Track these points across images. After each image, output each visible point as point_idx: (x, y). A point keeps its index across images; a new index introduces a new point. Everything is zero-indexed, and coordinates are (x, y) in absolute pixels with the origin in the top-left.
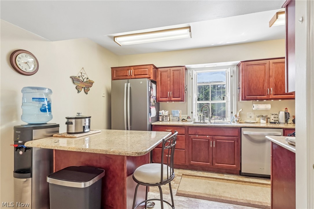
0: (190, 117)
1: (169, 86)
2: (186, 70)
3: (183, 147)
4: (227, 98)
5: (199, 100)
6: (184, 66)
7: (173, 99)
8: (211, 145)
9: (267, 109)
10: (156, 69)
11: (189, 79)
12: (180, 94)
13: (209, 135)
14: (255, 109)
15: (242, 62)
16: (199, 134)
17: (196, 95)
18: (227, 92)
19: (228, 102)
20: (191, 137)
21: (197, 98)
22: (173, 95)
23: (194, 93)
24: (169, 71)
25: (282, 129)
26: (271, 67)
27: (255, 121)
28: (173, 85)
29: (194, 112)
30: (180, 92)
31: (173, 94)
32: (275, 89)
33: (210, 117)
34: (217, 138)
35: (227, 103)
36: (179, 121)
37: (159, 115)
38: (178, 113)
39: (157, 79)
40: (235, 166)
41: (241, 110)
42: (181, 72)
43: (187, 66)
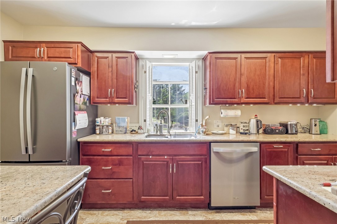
0: (143, 127)
1: (110, 79)
2: (138, 60)
3: (130, 175)
4: (191, 102)
5: (154, 102)
6: (133, 52)
7: (116, 100)
8: (171, 170)
9: (236, 115)
10: (90, 53)
11: (141, 73)
12: (126, 92)
13: (167, 155)
14: (224, 117)
15: (210, 53)
16: (154, 153)
17: (151, 96)
18: (191, 93)
19: (192, 107)
20: (142, 159)
21: (153, 100)
22: (116, 94)
23: (147, 93)
24: (110, 57)
25: (259, 143)
26: (243, 63)
27: (223, 132)
28: (117, 79)
29: (148, 120)
30: (126, 90)
31: (117, 92)
32: (247, 90)
33: (169, 127)
34: (180, 158)
35: (190, 107)
36: (125, 133)
37: (96, 125)
38: (124, 121)
39: (92, 68)
40: (203, 197)
41: (208, 117)
42: (129, 60)
43: (138, 52)
